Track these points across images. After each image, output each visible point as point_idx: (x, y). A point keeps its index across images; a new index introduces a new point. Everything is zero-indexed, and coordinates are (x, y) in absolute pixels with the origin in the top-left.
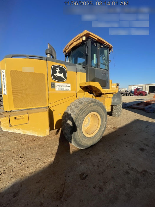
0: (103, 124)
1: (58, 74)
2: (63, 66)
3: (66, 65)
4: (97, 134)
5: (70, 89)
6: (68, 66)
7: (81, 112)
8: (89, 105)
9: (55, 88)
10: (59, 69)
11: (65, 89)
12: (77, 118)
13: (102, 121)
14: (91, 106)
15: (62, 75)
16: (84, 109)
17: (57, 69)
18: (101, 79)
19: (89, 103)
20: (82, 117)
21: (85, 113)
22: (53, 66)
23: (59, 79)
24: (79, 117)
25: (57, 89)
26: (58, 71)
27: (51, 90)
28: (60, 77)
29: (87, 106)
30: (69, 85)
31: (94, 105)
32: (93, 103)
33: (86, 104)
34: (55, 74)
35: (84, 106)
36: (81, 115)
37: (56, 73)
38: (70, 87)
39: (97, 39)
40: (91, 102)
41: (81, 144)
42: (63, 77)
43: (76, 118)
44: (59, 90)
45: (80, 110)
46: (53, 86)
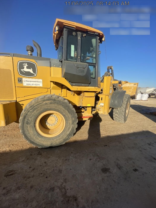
0: (68, 126)
1: (26, 70)
2: (32, 61)
3: (36, 60)
4: (59, 136)
5: (41, 85)
6: (38, 61)
7: (32, 108)
8: (44, 102)
9: (22, 83)
10: (26, 64)
11: (35, 85)
12: (27, 114)
13: (67, 123)
14: (46, 104)
15: (31, 71)
16: (36, 105)
17: (25, 64)
18: (75, 75)
19: (44, 101)
20: (32, 114)
21: (38, 110)
22: (19, 62)
23: (28, 74)
24: (29, 113)
25: (25, 84)
26: (25, 67)
27: (18, 84)
28: (29, 72)
29: (41, 103)
30: (41, 80)
31: (51, 103)
32: (50, 101)
33: (40, 101)
34: (22, 70)
35: (37, 103)
36: (31, 112)
37: (24, 69)
38: (42, 83)
39: (75, 27)
40: (48, 100)
41: (34, 142)
42: (32, 72)
43: (25, 114)
44: (27, 85)
45: (31, 106)
46: (20, 81)
